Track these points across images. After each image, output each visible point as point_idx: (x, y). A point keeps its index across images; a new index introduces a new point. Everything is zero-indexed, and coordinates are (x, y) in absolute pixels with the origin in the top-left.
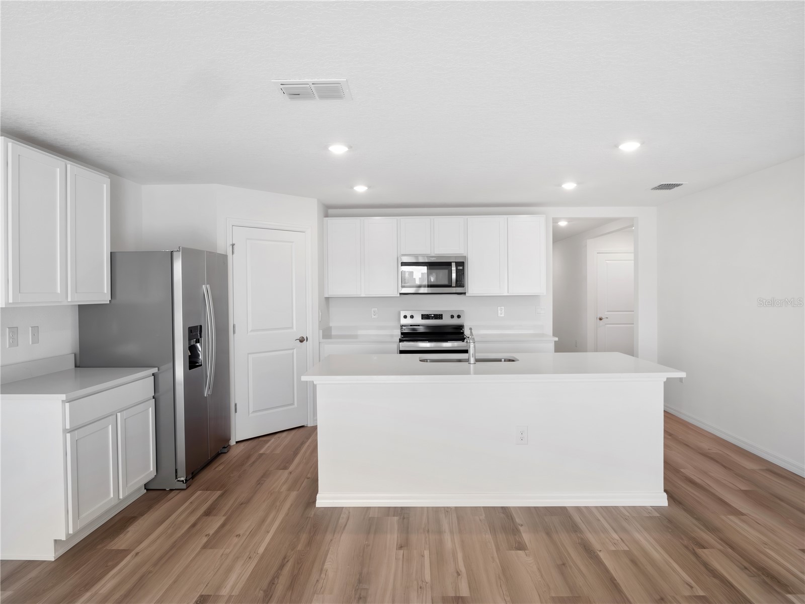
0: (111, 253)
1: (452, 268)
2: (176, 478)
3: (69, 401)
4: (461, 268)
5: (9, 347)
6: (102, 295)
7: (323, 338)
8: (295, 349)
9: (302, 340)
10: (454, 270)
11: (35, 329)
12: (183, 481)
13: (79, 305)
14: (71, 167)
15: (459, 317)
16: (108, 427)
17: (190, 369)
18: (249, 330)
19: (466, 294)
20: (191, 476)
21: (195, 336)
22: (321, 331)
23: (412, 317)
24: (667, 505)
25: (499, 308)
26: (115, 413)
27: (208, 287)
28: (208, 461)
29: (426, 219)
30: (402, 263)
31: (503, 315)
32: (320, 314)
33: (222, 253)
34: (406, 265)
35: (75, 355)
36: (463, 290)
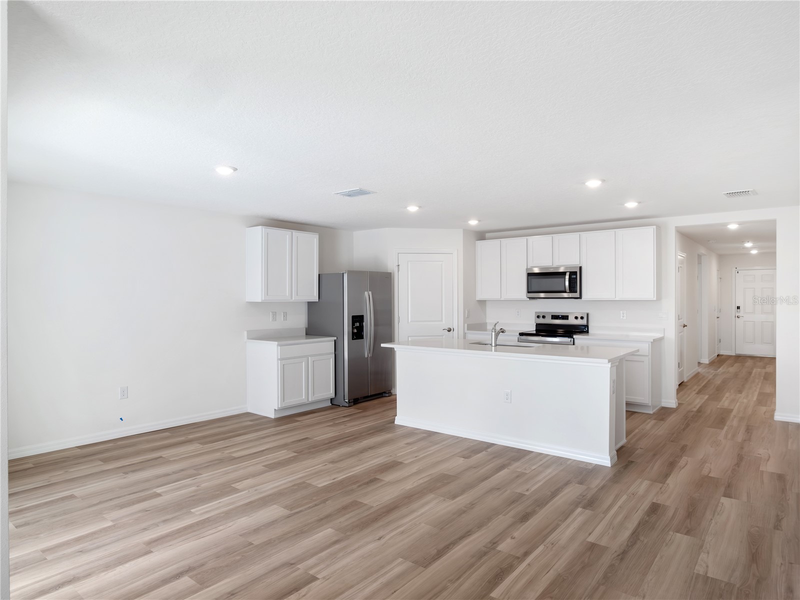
0: (319, 275)
1: (566, 277)
2: (344, 400)
3: (281, 346)
4: (575, 276)
5: (272, 321)
6: (314, 297)
7: (468, 330)
8: (444, 336)
9: (449, 330)
11: (285, 314)
12: (347, 402)
13: (308, 302)
14: (296, 233)
15: (582, 318)
16: (302, 362)
17: (353, 339)
18: (409, 321)
19: (581, 298)
20: (353, 401)
21: (357, 321)
22: (466, 325)
23: (544, 317)
24: (610, 466)
25: (621, 312)
26: (307, 357)
27: (370, 293)
28: (368, 397)
29: (549, 237)
30: (528, 274)
31: (625, 318)
32: (466, 312)
33: (389, 272)
34: (530, 275)
35: (306, 329)
36: (577, 295)
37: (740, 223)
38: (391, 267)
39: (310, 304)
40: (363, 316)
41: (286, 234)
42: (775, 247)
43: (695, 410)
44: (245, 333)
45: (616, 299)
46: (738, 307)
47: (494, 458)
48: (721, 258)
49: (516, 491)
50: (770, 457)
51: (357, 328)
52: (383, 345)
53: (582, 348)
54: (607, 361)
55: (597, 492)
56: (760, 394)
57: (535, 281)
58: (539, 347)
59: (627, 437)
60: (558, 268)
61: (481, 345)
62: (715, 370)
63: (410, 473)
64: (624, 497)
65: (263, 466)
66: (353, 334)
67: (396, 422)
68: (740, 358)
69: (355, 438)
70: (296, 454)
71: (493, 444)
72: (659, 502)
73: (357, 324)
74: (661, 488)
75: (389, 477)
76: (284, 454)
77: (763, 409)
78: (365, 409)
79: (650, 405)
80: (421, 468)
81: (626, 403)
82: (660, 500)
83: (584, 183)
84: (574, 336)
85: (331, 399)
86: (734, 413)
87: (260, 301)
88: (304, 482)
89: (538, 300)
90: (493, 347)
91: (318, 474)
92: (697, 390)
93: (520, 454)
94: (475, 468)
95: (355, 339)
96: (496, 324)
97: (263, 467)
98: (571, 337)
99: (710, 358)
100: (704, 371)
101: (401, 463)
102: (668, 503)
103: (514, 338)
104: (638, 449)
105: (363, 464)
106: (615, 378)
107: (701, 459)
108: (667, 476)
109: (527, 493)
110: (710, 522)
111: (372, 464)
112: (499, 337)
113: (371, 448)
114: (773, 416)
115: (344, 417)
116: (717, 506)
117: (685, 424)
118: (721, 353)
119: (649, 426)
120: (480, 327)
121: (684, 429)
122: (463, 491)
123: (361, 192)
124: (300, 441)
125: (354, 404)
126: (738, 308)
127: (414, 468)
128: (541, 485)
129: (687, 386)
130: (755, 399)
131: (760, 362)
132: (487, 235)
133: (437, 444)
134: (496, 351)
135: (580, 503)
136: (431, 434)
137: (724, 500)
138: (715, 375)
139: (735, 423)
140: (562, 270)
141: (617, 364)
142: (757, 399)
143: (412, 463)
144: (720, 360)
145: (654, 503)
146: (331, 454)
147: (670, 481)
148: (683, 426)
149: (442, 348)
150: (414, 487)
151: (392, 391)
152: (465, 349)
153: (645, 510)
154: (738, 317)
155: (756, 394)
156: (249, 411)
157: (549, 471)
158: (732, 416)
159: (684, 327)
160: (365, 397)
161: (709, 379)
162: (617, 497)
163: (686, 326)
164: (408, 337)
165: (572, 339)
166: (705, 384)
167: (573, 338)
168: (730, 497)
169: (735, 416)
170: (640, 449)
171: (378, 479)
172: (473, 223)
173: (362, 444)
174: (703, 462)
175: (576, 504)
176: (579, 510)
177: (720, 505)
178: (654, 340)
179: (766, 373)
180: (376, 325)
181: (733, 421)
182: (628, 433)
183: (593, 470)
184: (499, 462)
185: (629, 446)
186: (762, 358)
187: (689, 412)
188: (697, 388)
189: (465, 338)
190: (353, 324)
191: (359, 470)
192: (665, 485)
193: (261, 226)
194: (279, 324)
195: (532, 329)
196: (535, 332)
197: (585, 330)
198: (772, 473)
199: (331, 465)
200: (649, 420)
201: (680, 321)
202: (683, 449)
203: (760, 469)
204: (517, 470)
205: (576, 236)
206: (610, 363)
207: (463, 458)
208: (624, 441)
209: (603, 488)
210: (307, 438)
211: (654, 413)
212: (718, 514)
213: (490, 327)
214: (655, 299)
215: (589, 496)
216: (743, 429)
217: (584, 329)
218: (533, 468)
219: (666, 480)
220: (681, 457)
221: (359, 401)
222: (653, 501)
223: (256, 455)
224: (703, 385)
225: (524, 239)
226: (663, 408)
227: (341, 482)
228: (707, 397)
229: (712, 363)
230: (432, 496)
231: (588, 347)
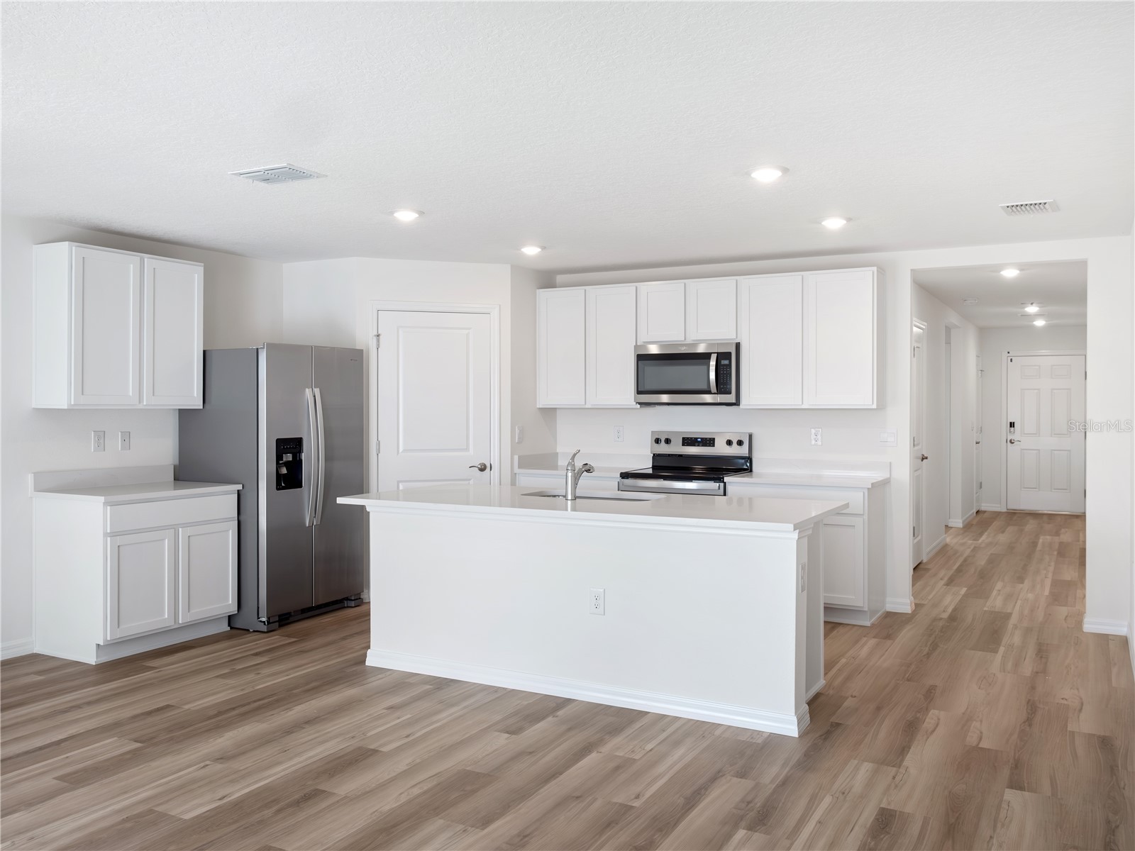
0: (204, 352)
1: (711, 363)
2: (259, 618)
3: (112, 504)
4: (726, 362)
5: (94, 451)
6: (194, 399)
7: (519, 467)
8: (472, 480)
9: (483, 469)
10: (713, 366)
11: (127, 436)
12: (264, 622)
13: (180, 410)
14: (150, 261)
15: (740, 443)
16: (163, 540)
17: (278, 489)
18: (401, 449)
19: (739, 405)
20: (277, 619)
21: (289, 450)
22: (516, 457)
23: (668, 441)
24: (797, 736)
25: (813, 431)
26: (175, 528)
27: (317, 391)
28: (311, 609)
29: (679, 285)
30: (638, 355)
31: (819, 443)
32: (517, 431)
33: (358, 348)
34: (642, 358)
35: (175, 467)
36: (731, 398)
37: (1022, 267)
38: (362, 337)
39: (185, 415)
40: (301, 438)
41: (128, 262)
42: (1085, 315)
43: (945, 616)
44: (30, 479)
45: (803, 407)
46: (1011, 423)
47: (570, 729)
48: (984, 333)
49: (615, 800)
50: (1082, 704)
51: (287, 464)
52: (340, 500)
53: (740, 501)
54: (791, 526)
55: (774, 791)
56: (1055, 583)
57: (651, 369)
58: (658, 500)
59: (825, 674)
60: (695, 345)
61: (545, 497)
62: (974, 540)
63: (394, 774)
64: (827, 800)
65: (56, 778)
66: (279, 476)
67: (369, 662)
68: (1015, 517)
69: (277, 701)
70: (138, 745)
71: (568, 701)
72: (892, 807)
73: (288, 457)
74: (894, 778)
75: (347, 786)
76: (110, 747)
77: (1063, 611)
78: (304, 636)
79: (866, 609)
80: (418, 761)
81: (826, 608)
82: (894, 802)
83: (748, 174)
84: (726, 479)
85: (229, 616)
86: (1014, 620)
87: (66, 408)
88: (151, 811)
89: (658, 407)
90: (569, 502)
91: (185, 789)
92: (946, 579)
93: (621, 720)
94: (531, 753)
95: (284, 488)
96: (575, 455)
97: (56, 781)
98: (720, 480)
99: (965, 518)
100: (955, 541)
101: (375, 751)
102: (908, 809)
103: (610, 485)
104: (847, 698)
105: (291, 759)
106: (805, 560)
107: (964, 714)
108: (903, 750)
109: (636, 804)
110: (988, 842)
111: (310, 758)
112: (581, 482)
113: (310, 722)
114: (1080, 623)
115: (256, 654)
116: (999, 807)
117: (929, 643)
118: (983, 509)
119: (864, 651)
120: (543, 461)
121: (928, 655)
122: (505, 806)
123: (292, 174)
124: (150, 713)
125: (280, 626)
126: (1012, 425)
127: (402, 763)
128: (665, 783)
129: (927, 570)
130: (1047, 592)
131: (1049, 523)
132: (560, 278)
133: (453, 705)
134: (574, 509)
135: (742, 818)
136: (441, 684)
137: (1010, 795)
138: (975, 549)
139: (1017, 640)
140: (701, 349)
141: (810, 532)
142: (1050, 592)
143: (399, 749)
144: (980, 521)
145: (883, 809)
146: (220, 740)
147: (909, 760)
148: (927, 649)
149: (468, 504)
150: (401, 806)
151: (364, 596)
152: (513, 506)
153: (868, 826)
154: (1011, 441)
155: (1048, 583)
156: (38, 650)
157: (680, 752)
158: (1010, 626)
159: (923, 459)
160: (304, 611)
161: (965, 555)
162: (814, 800)
163: (926, 458)
164: (398, 482)
165: (722, 484)
166: (961, 566)
167: (723, 482)
168: (1021, 788)
169: (1015, 627)
170: (850, 698)
171: (324, 791)
172: (531, 251)
173: (290, 713)
174: (966, 721)
175: (733, 822)
176: (741, 833)
177: (1004, 805)
178: (872, 484)
179: (1061, 543)
180: (328, 458)
181: (1012, 638)
182: (829, 666)
183: (763, 746)
184: (578, 738)
185: (831, 692)
186: (1051, 517)
187: (935, 620)
188: (945, 574)
189: (513, 483)
190: (279, 457)
191: (282, 774)
192: (902, 770)
193: (66, 243)
194: (113, 457)
195: (646, 465)
196: (650, 471)
197: (745, 467)
198: (1091, 736)
199: (219, 766)
200: (865, 639)
201: (916, 448)
202: (930, 694)
203: (1069, 729)
204: (617, 754)
205: (730, 282)
206: (798, 531)
207: (508, 732)
208: (820, 684)
209: (784, 783)
210: (168, 707)
211: (873, 625)
212: (1003, 826)
213: (563, 462)
214: (874, 406)
215: (759, 803)
216: (1031, 652)
217: (743, 465)
218: (649, 747)
219: (902, 760)
220: (927, 710)
221: (291, 619)
222: (881, 806)
223: (43, 751)
224: (955, 567)
225: (631, 288)
226: (889, 615)
227: (238, 805)
228: (964, 590)
229: (968, 526)
230: (439, 822)
231: (750, 499)
